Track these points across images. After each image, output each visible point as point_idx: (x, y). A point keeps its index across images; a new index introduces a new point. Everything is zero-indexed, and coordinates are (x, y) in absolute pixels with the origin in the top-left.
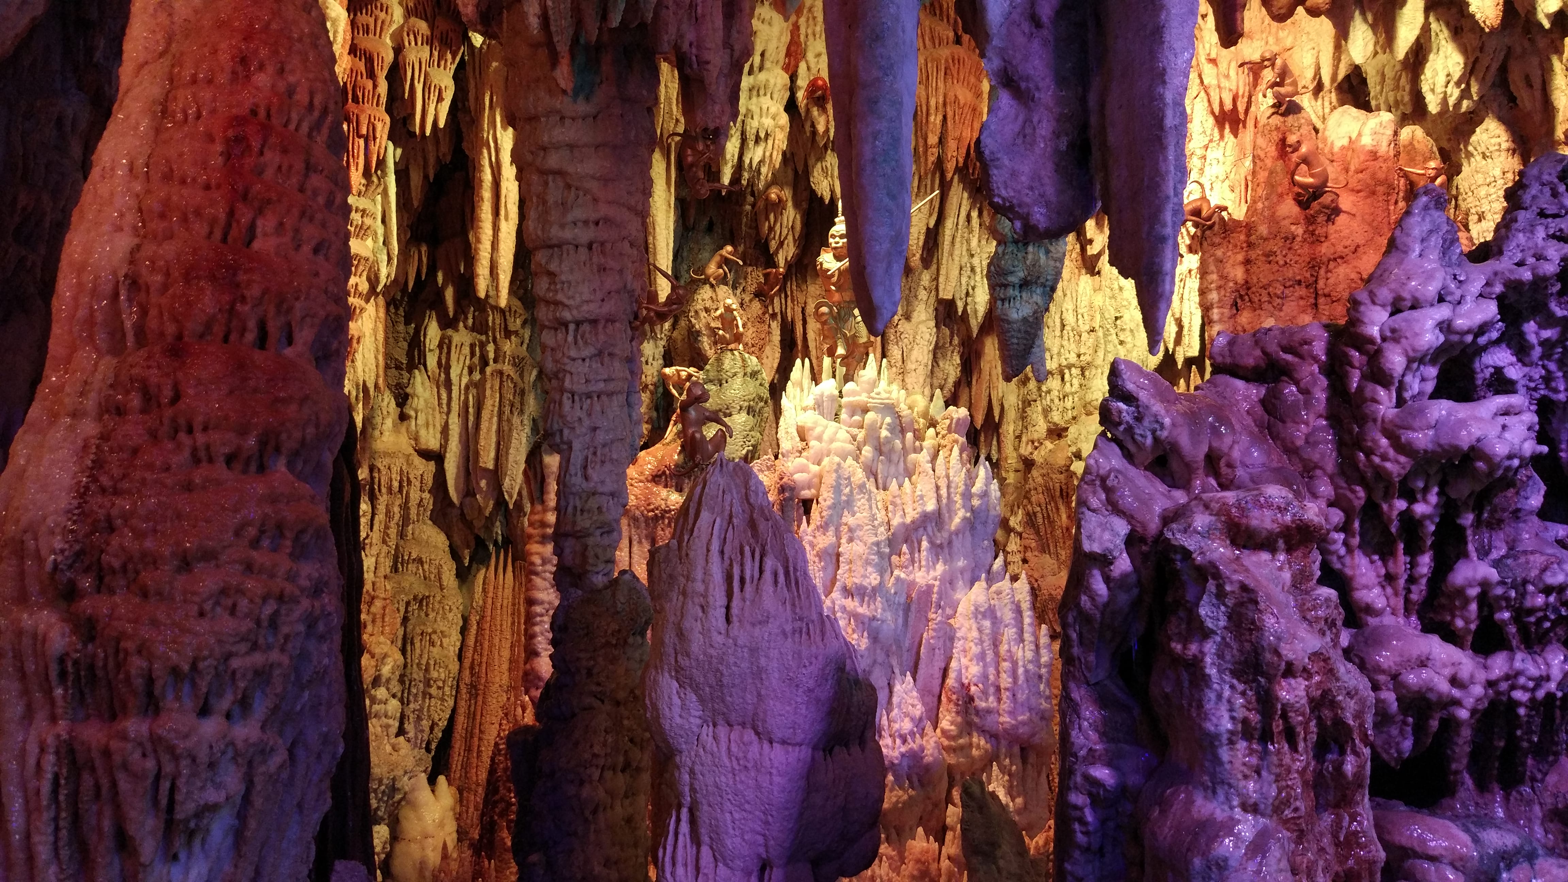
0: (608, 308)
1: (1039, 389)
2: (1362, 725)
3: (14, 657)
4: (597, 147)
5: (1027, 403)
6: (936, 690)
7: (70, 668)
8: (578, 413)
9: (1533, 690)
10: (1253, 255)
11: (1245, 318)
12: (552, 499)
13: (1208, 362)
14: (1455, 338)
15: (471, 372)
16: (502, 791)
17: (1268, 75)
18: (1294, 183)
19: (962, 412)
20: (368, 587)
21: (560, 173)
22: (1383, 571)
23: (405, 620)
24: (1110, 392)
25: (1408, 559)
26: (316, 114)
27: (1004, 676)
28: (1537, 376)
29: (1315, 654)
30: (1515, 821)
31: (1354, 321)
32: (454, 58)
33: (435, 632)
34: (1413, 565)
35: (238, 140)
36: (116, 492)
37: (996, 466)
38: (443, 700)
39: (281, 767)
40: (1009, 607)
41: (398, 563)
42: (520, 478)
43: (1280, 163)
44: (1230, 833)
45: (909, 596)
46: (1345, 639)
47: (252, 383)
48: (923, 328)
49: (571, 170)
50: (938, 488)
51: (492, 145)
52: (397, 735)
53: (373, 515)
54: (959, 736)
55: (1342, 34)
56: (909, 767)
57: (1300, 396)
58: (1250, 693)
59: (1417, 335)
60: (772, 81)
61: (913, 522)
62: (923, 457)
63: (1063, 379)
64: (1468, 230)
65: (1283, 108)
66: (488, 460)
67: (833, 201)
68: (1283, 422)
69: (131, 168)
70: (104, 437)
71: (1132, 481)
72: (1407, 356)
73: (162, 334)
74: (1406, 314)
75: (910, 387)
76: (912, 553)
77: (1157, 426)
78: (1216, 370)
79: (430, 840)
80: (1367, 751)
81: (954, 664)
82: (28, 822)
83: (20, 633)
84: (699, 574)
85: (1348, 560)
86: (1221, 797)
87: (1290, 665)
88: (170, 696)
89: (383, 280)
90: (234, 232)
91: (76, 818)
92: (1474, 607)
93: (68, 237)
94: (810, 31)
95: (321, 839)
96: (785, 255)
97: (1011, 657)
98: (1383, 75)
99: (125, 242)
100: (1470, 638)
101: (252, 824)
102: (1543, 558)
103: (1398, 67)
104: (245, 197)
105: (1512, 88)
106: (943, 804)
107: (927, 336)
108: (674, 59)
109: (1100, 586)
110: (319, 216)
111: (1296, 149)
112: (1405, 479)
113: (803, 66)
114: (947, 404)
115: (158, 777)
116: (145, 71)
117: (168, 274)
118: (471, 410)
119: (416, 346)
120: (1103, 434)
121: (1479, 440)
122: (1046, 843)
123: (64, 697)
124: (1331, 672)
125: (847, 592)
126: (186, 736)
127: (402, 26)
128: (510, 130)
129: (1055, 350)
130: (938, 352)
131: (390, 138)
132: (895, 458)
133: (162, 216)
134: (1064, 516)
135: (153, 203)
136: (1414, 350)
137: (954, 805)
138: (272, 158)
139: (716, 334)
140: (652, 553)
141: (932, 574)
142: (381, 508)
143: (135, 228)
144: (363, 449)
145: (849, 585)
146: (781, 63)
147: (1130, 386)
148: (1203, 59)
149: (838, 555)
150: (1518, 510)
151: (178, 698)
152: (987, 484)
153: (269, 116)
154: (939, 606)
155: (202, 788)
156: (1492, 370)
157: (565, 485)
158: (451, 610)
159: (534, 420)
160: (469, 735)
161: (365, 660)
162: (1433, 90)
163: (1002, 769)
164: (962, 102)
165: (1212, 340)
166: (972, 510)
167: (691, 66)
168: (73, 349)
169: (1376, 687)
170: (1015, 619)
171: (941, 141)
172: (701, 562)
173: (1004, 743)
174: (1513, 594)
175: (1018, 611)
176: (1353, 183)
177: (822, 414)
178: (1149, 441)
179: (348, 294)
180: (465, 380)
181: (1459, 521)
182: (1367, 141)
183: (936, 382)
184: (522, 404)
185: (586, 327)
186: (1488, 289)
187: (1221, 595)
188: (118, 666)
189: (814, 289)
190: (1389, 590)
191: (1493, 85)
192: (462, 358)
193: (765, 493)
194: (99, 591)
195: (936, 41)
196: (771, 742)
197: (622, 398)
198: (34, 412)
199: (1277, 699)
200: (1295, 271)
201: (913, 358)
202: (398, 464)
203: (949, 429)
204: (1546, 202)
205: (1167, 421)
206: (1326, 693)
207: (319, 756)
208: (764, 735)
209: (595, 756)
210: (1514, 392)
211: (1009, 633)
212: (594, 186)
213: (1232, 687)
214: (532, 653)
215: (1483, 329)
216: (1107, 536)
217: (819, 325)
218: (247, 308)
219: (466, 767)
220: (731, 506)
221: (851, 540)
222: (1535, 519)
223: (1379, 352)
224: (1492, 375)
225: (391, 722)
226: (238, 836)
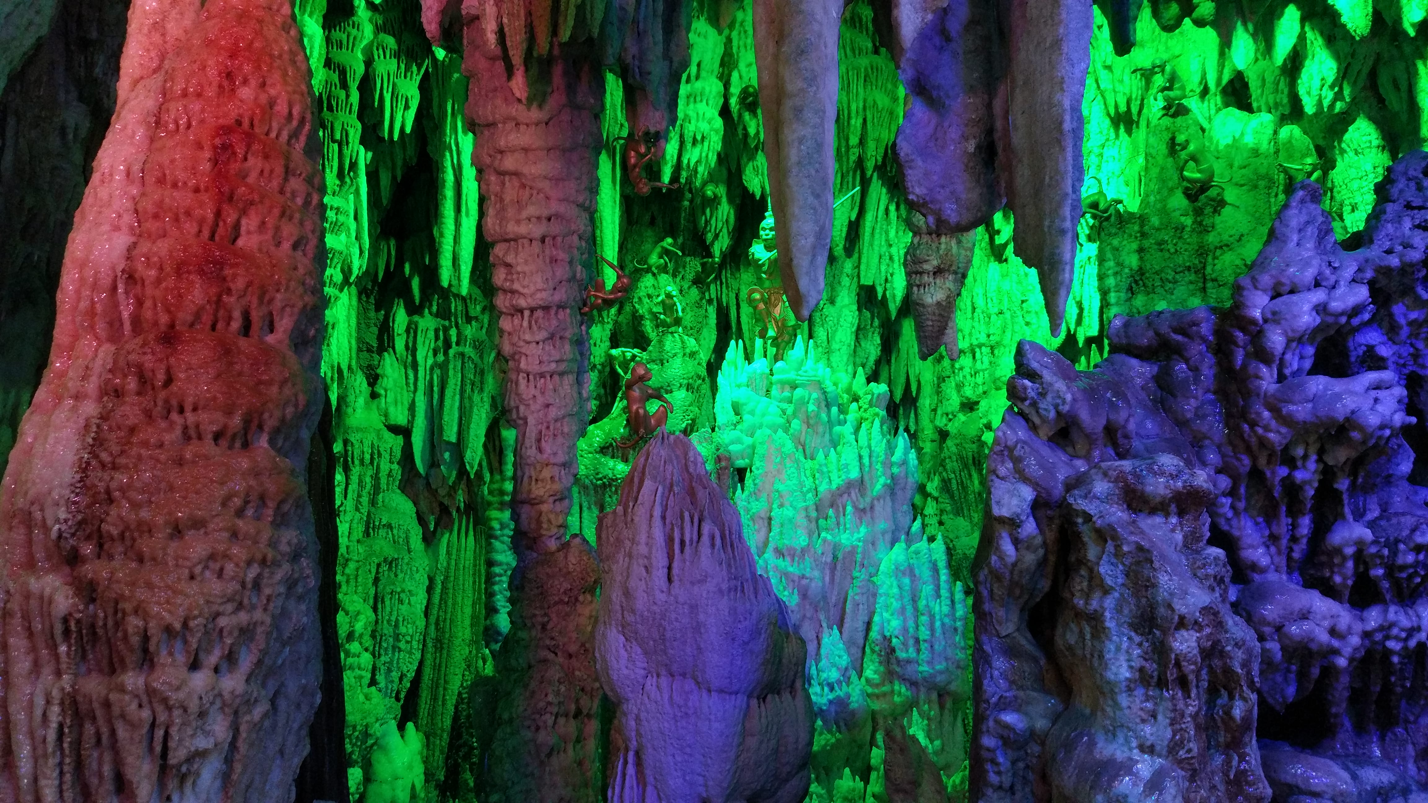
0: (560, 296)
1: (953, 366)
2: (1249, 673)
3: (22, 617)
4: (549, 150)
5: (942, 379)
6: (861, 642)
7: (73, 627)
8: (532, 391)
9: (1406, 640)
10: (1146, 243)
11: (1139, 301)
12: (509, 470)
13: (1106, 342)
14: (1330, 320)
15: (435, 354)
16: (465, 737)
17: (1159, 80)
18: (1183, 178)
19: (881, 388)
20: (342, 550)
21: (516, 174)
22: (1267, 533)
23: (376, 581)
24: (1017, 370)
25: (1290, 521)
26: (295, 123)
27: (922, 628)
28: (1405, 354)
29: (1204, 608)
30: (1391, 760)
31: (1238, 305)
32: (419, 70)
33: (403, 591)
34: (1294, 526)
35: (225, 147)
36: (115, 467)
37: (913, 437)
38: (411, 653)
39: (265, 715)
40: (927, 565)
41: (369, 528)
42: (480, 451)
43: (1170, 160)
44: (1129, 772)
45: (835, 557)
46: (1233, 595)
47: (237, 367)
48: (846, 312)
49: (525, 170)
50: (860, 457)
51: (454, 148)
52: (370, 685)
53: (347, 485)
54: (883, 684)
55: (1226, 42)
56: (836, 712)
57: (1190, 373)
58: (1146, 644)
59: (1295, 317)
60: (707, 89)
61: (838, 489)
62: (846, 431)
63: (974, 357)
64: (1342, 220)
65: (1172, 110)
66: (451, 434)
67: (763, 196)
68: (1174, 396)
69: (128, 174)
70: (104, 417)
71: (1037, 452)
72: (1287, 336)
73: (156, 323)
74: (1284, 298)
75: (834, 365)
76: (837, 517)
77: (1059, 401)
78: (1113, 350)
79: (400, 782)
80: (1254, 697)
81: (876, 618)
82: (35, 767)
83: (27, 596)
84: (643, 538)
85: (1234, 523)
86: (1121, 740)
87: (1182, 618)
88: (164, 652)
89: (355, 272)
90: (221, 231)
91: (79, 765)
92: (1350, 564)
93: (71, 236)
94: (741, 43)
95: (300, 782)
96: (720, 246)
97: (930, 612)
98: (1264, 80)
99: (122, 241)
100: (1347, 593)
101: (238, 768)
102: (1414, 519)
103: (1277, 72)
104: (231, 199)
105: (1382, 91)
106: (867, 746)
107: (850, 319)
108: (618, 70)
109: (1008, 547)
110: (297, 215)
111: (1184, 147)
112: (1286, 449)
113: (735, 75)
114: (869, 381)
115: (153, 725)
116: (140, 86)
117: (161, 269)
118: (436, 389)
119: (385, 330)
120: (1010, 409)
121: (1353, 412)
122: (962, 782)
123: (68, 654)
124: (1219, 625)
125: (779, 553)
126: (178, 688)
127: (372, 42)
128: (471, 135)
129: (966, 332)
130: (859, 332)
131: (362, 142)
132: (821, 429)
133: (156, 216)
134: (976, 482)
135: (148, 205)
136: (1293, 331)
137: (878, 747)
138: (255, 163)
139: (657, 318)
140: (600, 520)
141: (856, 536)
142: (354, 479)
143: (132, 228)
144: (338, 425)
145: (780, 546)
146: (716, 73)
147: (1035, 365)
148: (1099, 66)
149: (770, 519)
150: (1390, 476)
151: (171, 654)
152: (906, 453)
153: (252, 125)
154: (863, 565)
155: (192, 736)
156: (1364, 348)
157: (521, 457)
158: (417, 571)
159: (493, 398)
160: (435, 686)
161: (341, 617)
162: (1309, 93)
163: (921, 714)
164: (880, 106)
165: (1110, 322)
166: (893, 477)
167: (634, 77)
168: (76, 337)
169: (1261, 638)
170: (933, 576)
171: (862, 142)
172: (644, 528)
173: (922, 689)
174: (1386, 552)
175: (935, 569)
176: (1237, 178)
177: (755, 390)
178: (1052, 414)
179: (323, 284)
180: (430, 362)
181: (1336, 486)
182: (1249, 140)
183: (858, 361)
184: (482, 383)
185: (539, 313)
186: (1360, 275)
187: (1118, 553)
188: (117, 625)
189: (746, 276)
190: (1273, 549)
191: (1364, 88)
192: (427, 342)
193: (703, 463)
194: (99, 557)
195: (857, 51)
196: (709, 691)
197: (571, 378)
198: (41, 394)
199: (1171, 649)
200: (1184, 259)
201: (837, 338)
202: (370, 438)
203: (871, 404)
204: (1411, 195)
205: (1069, 397)
206: (1216, 643)
207: (298, 706)
208: (703, 686)
209: (550, 703)
210: (1385, 368)
211: (927, 590)
212: (546, 185)
213: (1130, 638)
214: (492, 610)
215: (1357, 310)
216: (1015, 501)
217: (751, 310)
218: (232, 299)
219: (432, 714)
220: (672, 474)
221: (781, 506)
222: (1405, 484)
223: (1260, 333)
224: (1364, 353)
225: (363, 673)
226: (226, 778)
